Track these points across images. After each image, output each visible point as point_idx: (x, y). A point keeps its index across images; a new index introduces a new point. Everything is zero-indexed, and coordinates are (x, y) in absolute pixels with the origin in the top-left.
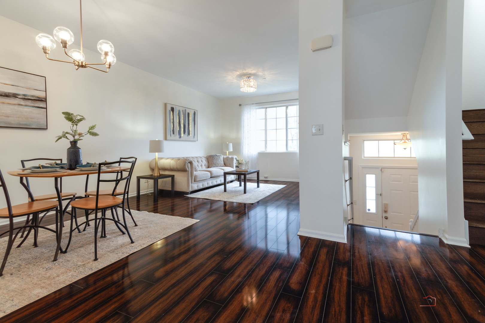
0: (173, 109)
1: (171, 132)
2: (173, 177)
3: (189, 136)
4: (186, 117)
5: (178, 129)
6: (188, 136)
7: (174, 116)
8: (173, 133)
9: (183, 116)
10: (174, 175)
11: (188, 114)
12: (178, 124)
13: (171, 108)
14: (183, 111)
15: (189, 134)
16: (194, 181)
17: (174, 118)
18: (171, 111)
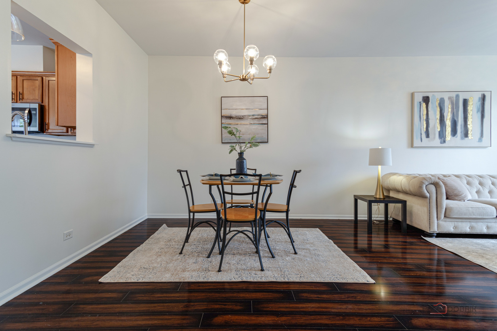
0: (426, 100)
1: (421, 134)
2: (404, 203)
3: (466, 138)
4: (459, 107)
5: (439, 130)
6: (462, 139)
7: (430, 109)
8: (428, 136)
9: (450, 107)
10: (406, 201)
11: (465, 102)
12: (438, 121)
13: (424, 97)
14: (450, 98)
15: (466, 135)
16: (445, 216)
17: (429, 113)
18: (422, 103)
